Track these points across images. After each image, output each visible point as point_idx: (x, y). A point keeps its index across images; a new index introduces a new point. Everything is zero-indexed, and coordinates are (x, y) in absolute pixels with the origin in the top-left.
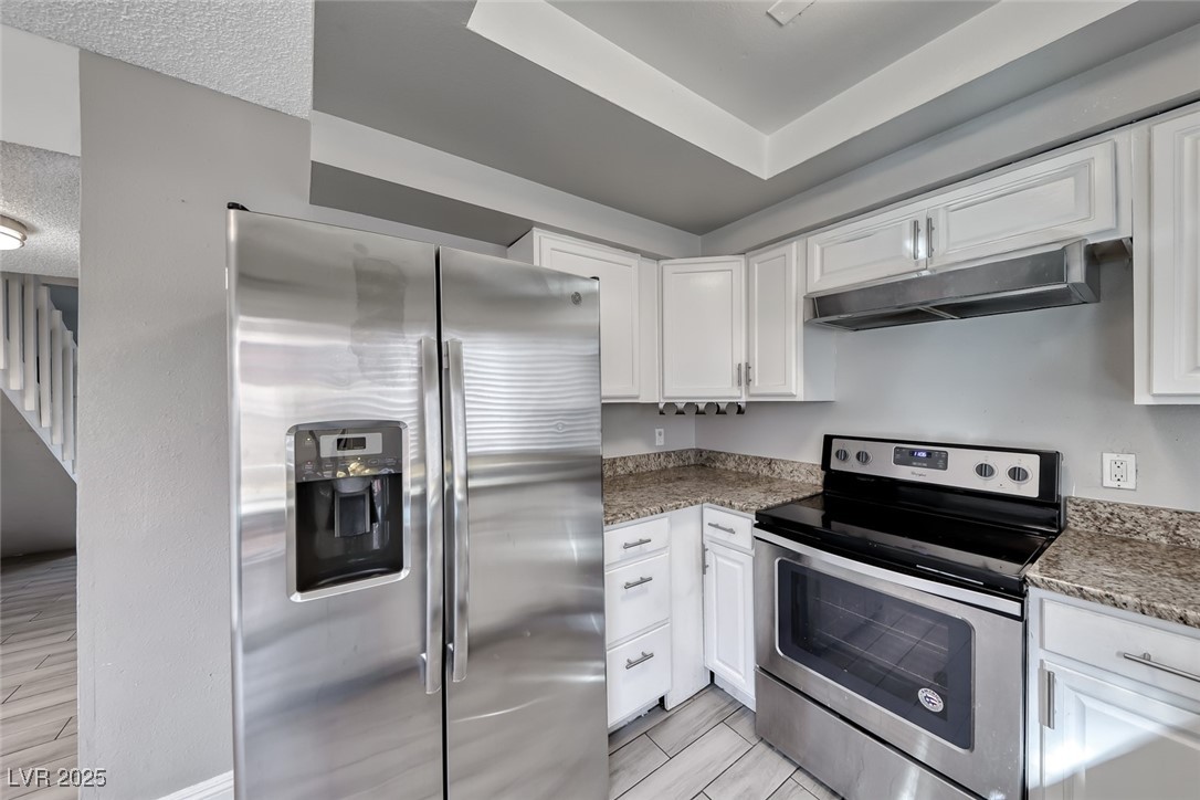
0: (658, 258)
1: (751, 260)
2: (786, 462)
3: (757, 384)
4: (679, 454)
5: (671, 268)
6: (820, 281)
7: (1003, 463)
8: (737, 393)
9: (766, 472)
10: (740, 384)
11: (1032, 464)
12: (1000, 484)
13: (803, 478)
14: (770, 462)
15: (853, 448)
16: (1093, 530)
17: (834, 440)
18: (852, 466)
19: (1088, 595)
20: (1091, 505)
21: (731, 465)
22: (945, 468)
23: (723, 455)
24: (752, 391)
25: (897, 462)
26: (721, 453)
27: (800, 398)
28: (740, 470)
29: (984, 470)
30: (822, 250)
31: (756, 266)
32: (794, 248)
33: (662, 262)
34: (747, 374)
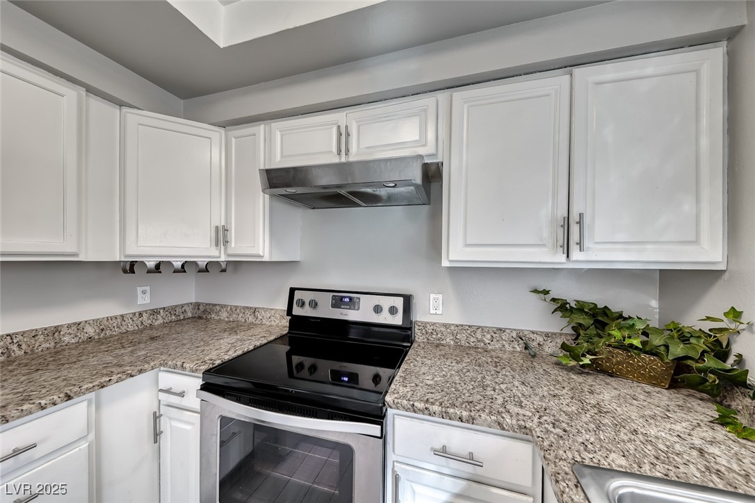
0: (121, 104)
1: (230, 133)
2: (266, 310)
3: (233, 245)
4: (171, 310)
5: (134, 117)
6: (280, 161)
7: (386, 302)
8: (217, 254)
9: (251, 319)
10: (217, 245)
11: (399, 303)
12: (385, 318)
13: (277, 322)
14: (255, 310)
15: (307, 297)
16: (425, 340)
17: (296, 292)
18: (306, 312)
19: (416, 410)
20: (425, 325)
21: (224, 315)
22: (358, 309)
23: (218, 308)
24: (230, 252)
25: (334, 306)
26: (216, 305)
27: (266, 259)
28: (231, 320)
29: (378, 309)
30: (282, 136)
31: (233, 139)
32: (261, 129)
33: (125, 109)
34: (225, 236)
